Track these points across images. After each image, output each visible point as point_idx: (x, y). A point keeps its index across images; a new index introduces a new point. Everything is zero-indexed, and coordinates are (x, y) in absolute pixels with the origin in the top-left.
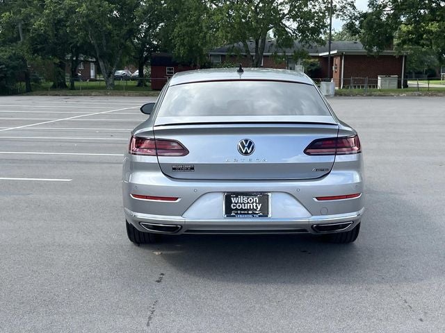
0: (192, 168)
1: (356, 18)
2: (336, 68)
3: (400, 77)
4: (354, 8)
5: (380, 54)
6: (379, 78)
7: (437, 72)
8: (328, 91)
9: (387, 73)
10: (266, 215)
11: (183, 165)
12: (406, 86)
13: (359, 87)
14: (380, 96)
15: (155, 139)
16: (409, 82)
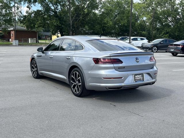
0: (124, 68)
1: (22, 17)
2: (13, 35)
3: (37, 39)
4: (21, 13)
5: (32, 31)
6: (29, 39)
7: (41, 38)
8: (16, 44)
9: (32, 37)
10: (143, 81)
11: (121, 66)
12: (38, 42)
13: (25, 42)
14: (35, 45)
15: (110, 59)
16: (39, 41)
